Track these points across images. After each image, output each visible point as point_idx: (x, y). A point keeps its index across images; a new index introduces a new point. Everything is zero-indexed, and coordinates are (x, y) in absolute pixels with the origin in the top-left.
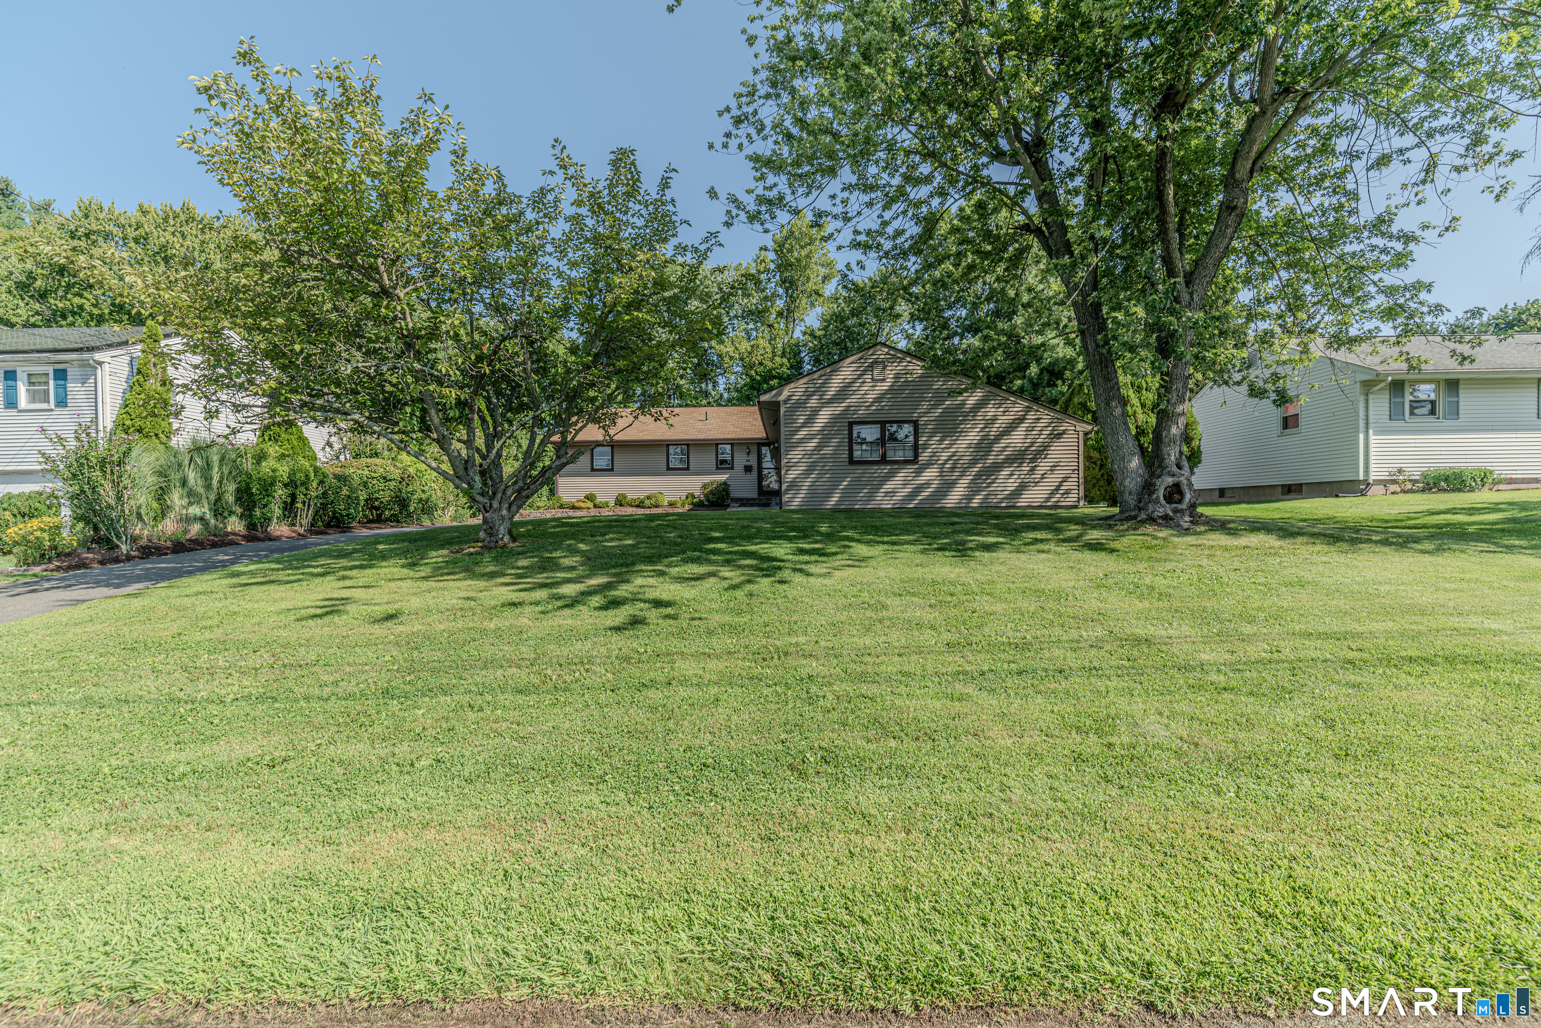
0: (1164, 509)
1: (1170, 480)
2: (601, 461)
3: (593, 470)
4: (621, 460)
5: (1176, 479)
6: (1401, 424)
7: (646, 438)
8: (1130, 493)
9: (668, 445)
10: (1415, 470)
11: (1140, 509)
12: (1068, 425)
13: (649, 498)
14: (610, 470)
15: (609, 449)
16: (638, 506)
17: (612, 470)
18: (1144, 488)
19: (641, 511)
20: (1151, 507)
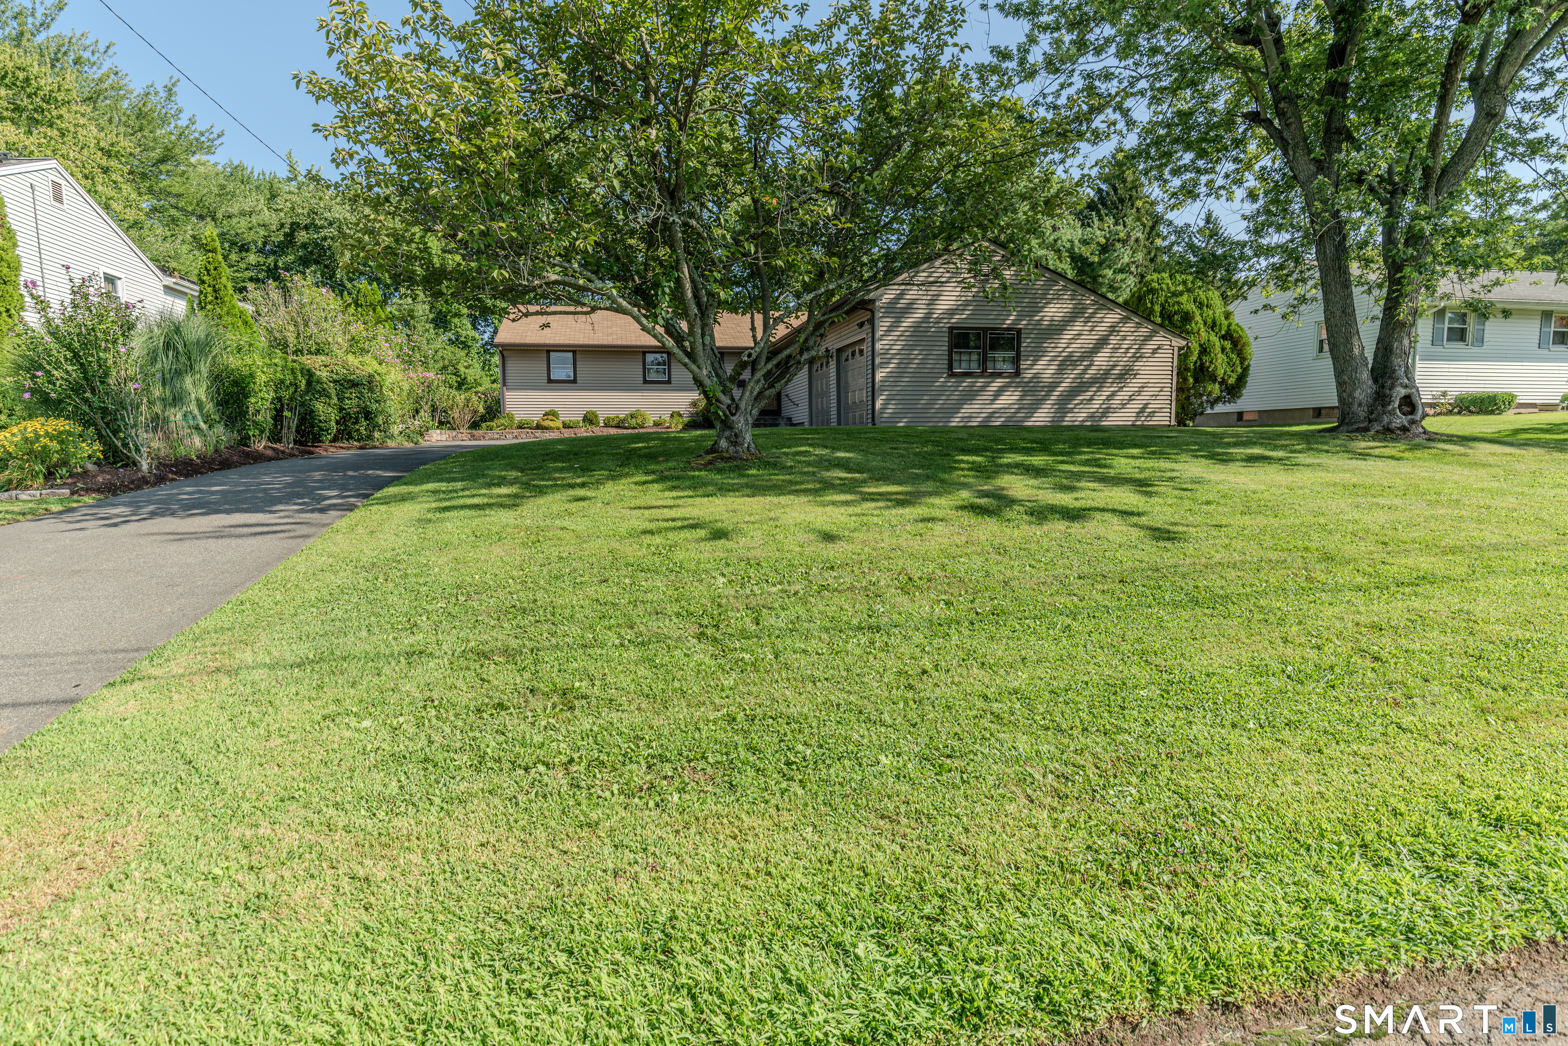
0: (1400, 420)
1: (1403, 392)
2: (561, 371)
3: (550, 381)
4: (586, 368)
5: (1408, 391)
6: (1440, 349)
7: (619, 343)
8: (1360, 405)
9: (644, 353)
10: (1454, 392)
11: (1370, 421)
12: (1160, 339)
13: (632, 416)
14: (572, 382)
15: (570, 355)
16: (618, 427)
17: (574, 381)
18: (1376, 400)
19: (620, 431)
20: (1386, 419)
